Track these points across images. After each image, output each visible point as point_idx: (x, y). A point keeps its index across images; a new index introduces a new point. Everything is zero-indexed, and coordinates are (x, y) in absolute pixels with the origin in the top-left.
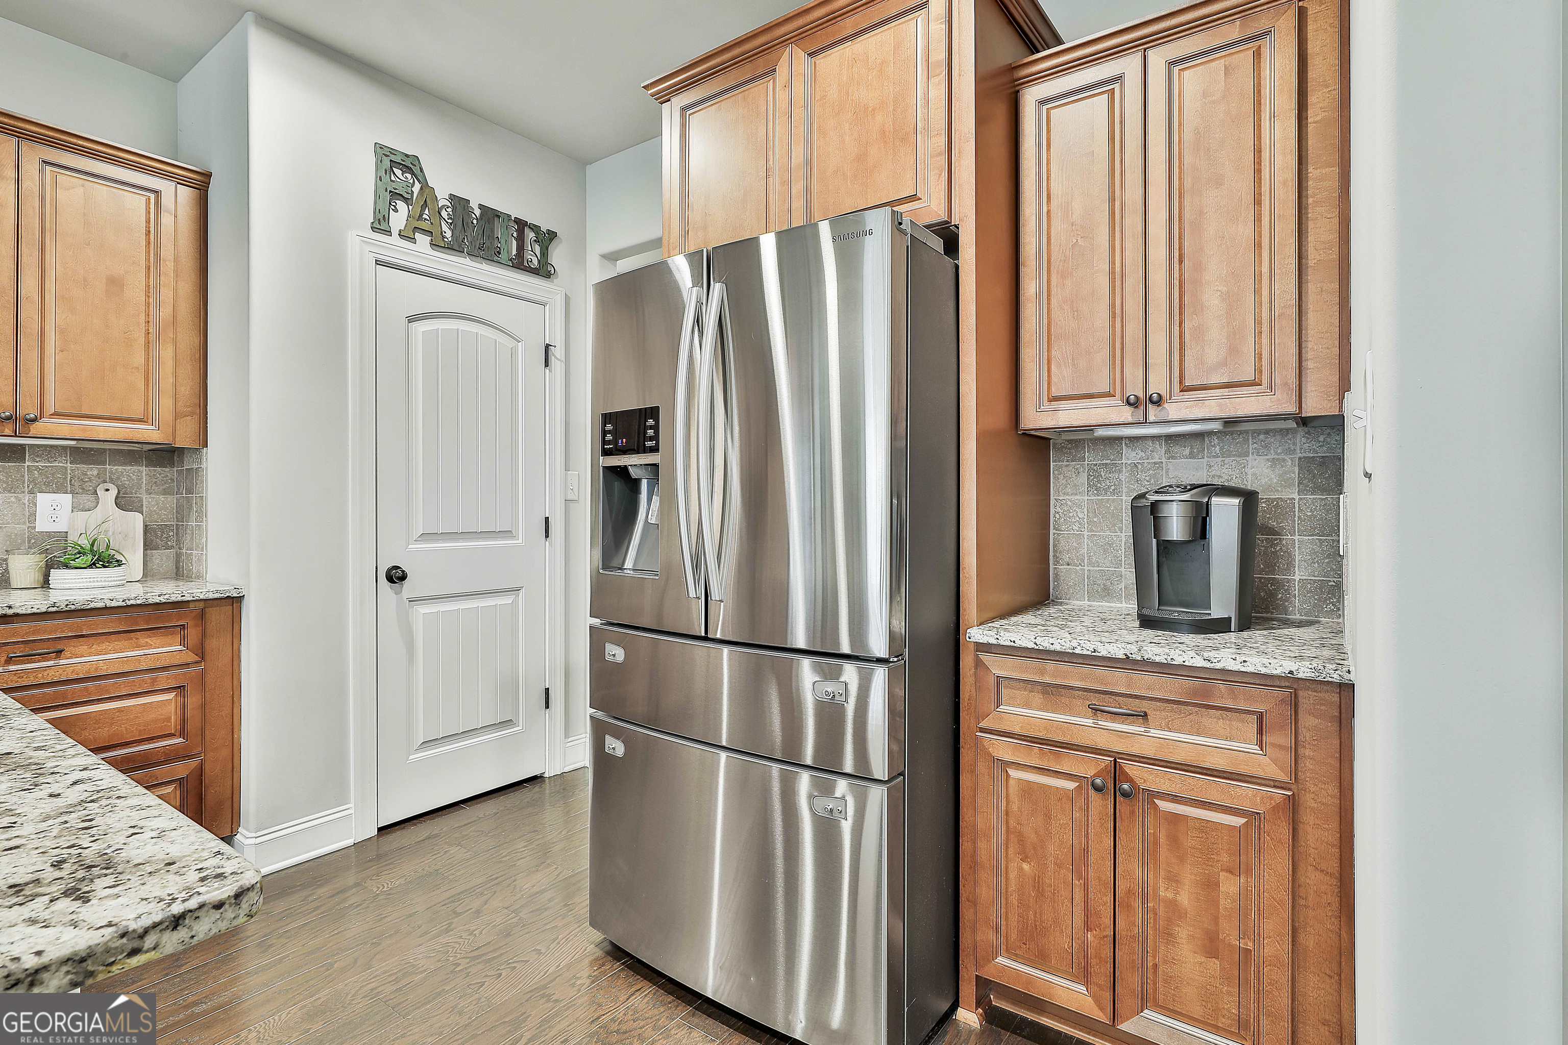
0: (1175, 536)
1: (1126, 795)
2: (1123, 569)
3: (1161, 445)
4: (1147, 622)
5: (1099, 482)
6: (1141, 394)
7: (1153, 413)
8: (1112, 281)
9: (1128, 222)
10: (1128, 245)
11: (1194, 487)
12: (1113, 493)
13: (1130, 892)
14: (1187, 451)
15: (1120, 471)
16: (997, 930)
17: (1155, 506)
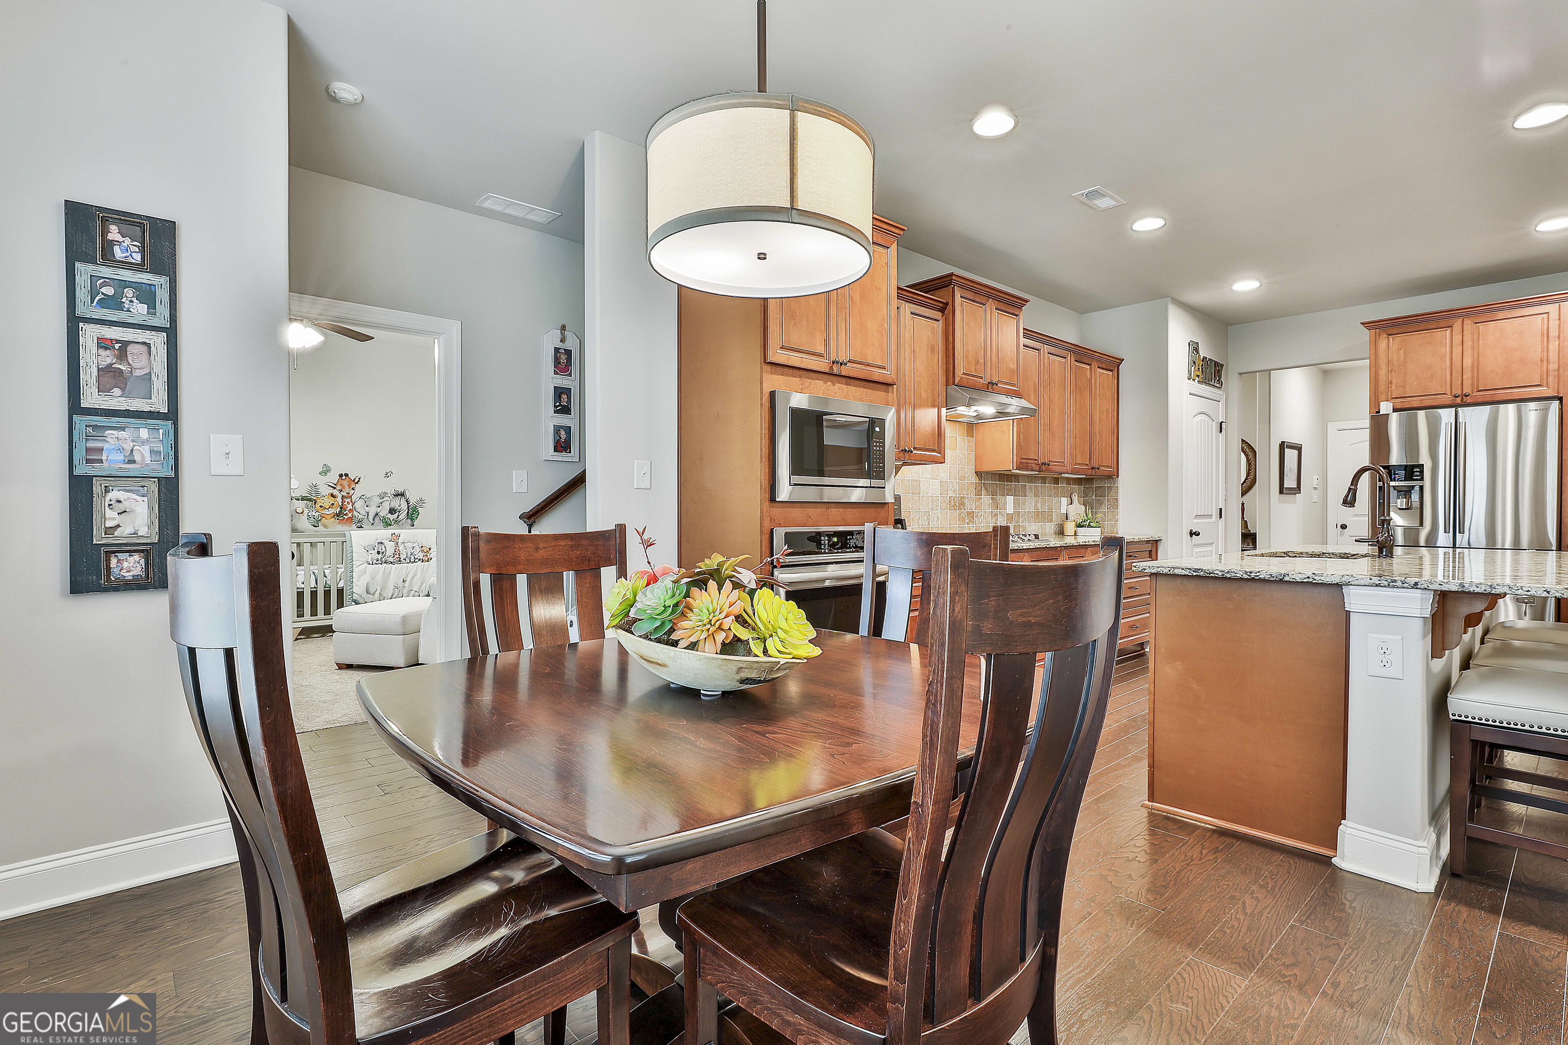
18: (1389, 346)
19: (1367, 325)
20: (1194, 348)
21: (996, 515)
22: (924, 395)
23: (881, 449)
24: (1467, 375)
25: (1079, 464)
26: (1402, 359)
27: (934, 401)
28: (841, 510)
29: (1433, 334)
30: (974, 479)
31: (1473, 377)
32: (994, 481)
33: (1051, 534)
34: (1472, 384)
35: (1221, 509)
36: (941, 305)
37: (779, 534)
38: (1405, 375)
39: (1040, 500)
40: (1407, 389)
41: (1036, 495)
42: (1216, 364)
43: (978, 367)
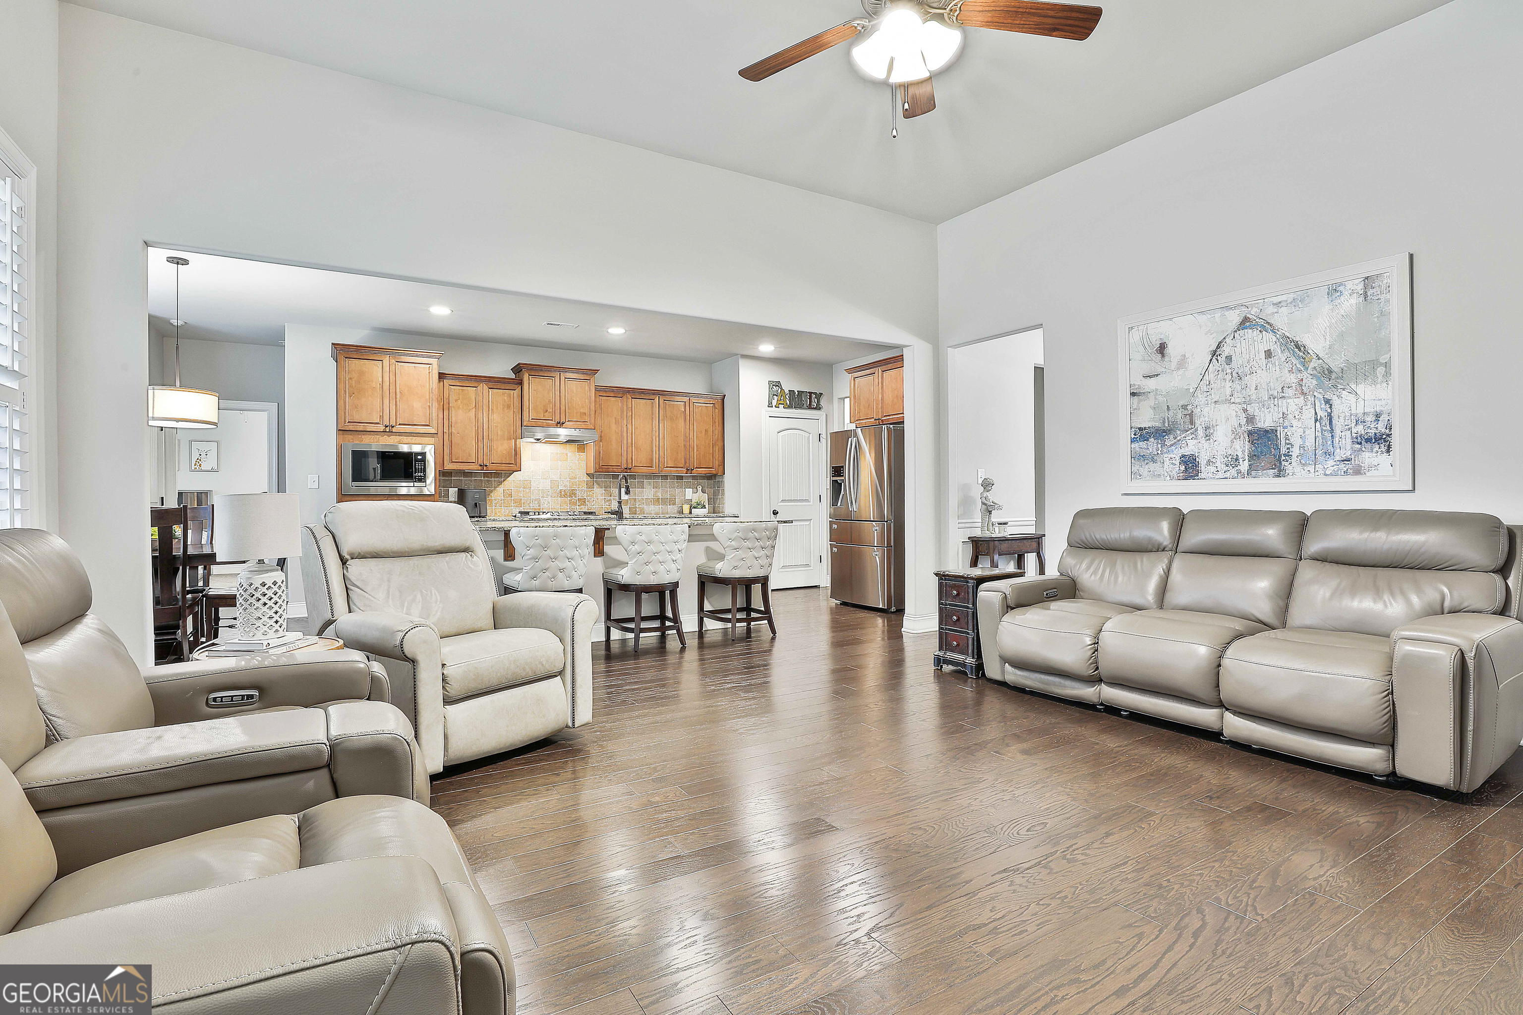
18: (856, 385)
20: (775, 385)
22: (501, 433)
23: (421, 467)
24: (880, 405)
25: (670, 467)
26: (859, 394)
29: (869, 378)
30: (586, 478)
31: (882, 407)
32: (606, 479)
34: (882, 412)
35: (821, 496)
36: (517, 381)
38: (860, 404)
39: (661, 491)
40: (861, 414)
41: (653, 487)
42: (811, 393)
43: (546, 414)
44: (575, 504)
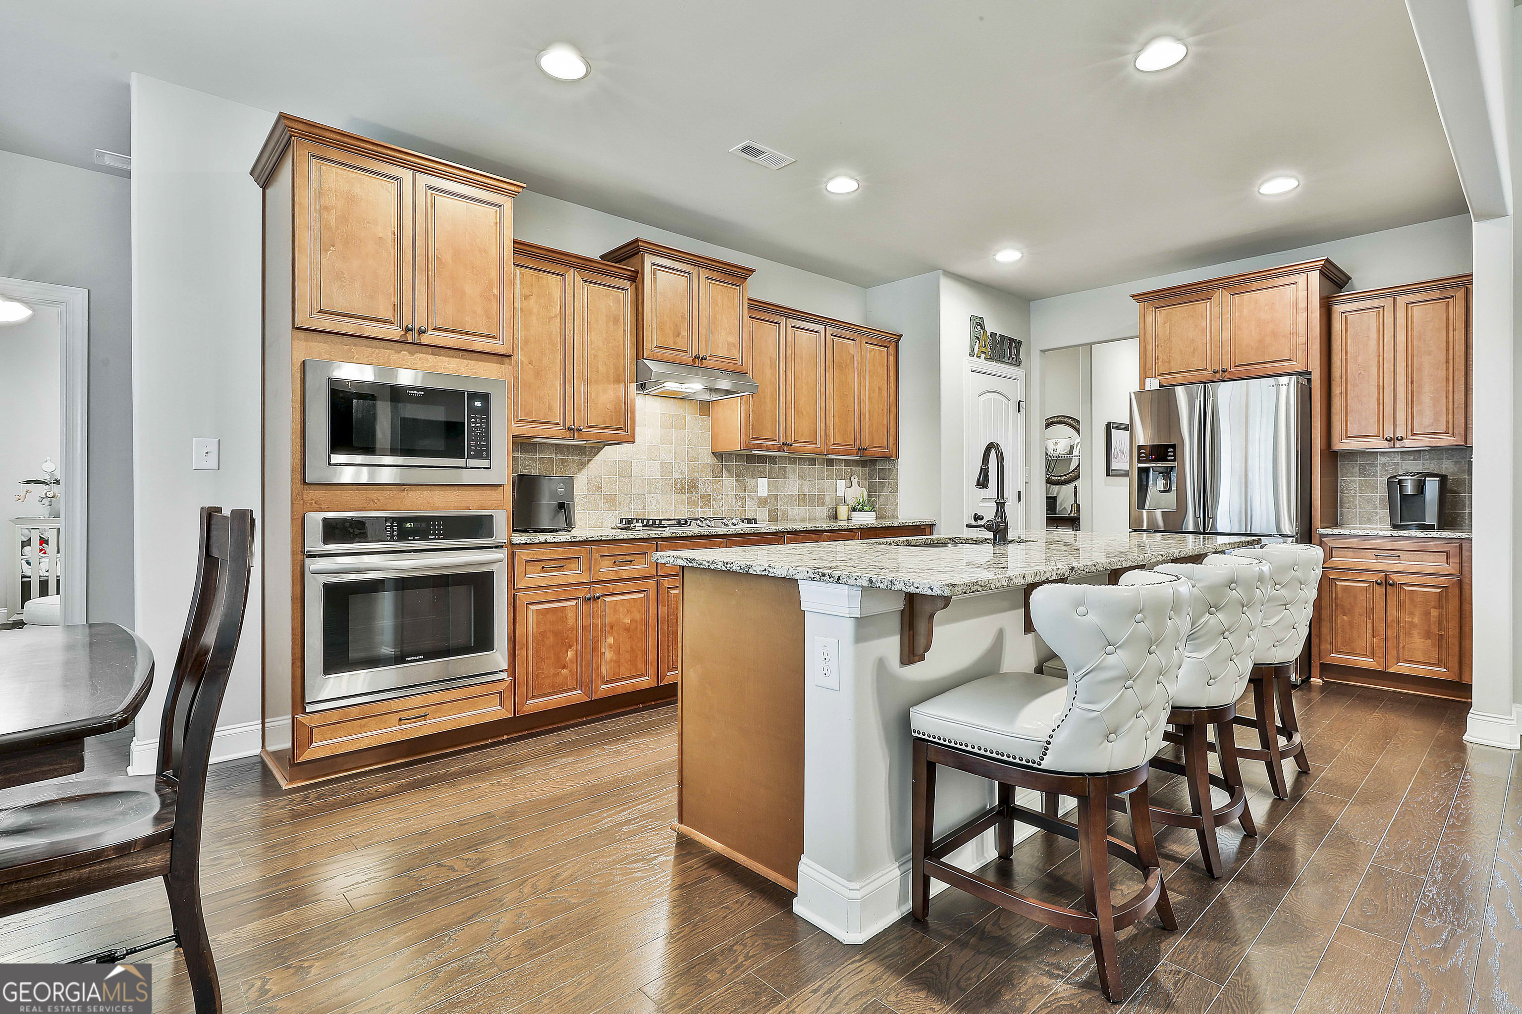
0: (1409, 491)
1: (1391, 585)
2: (1378, 510)
3: (1398, 456)
4: (1395, 527)
5: (1365, 471)
6: (1392, 436)
7: (1398, 444)
8: (1378, 389)
9: (1386, 366)
10: (1386, 376)
11: (1418, 473)
12: (1373, 476)
13: (1393, 621)
14: (1412, 458)
15: (1377, 466)
16: (1331, 643)
17: (1400, 482)
18: (1158, 318)
19: (1139, 297)
20: (978, 323)
21: (744, 498)
22: (602, 369)
23: (484, 426)
24: (1225, 349)
25: (838, 444)
26: (1168, 332)
27: (618, 376)
28: (425, 493)
29: (1194, 306)
30: (711, 460)
31: (1230, 352)
32: (739, 462)
33: (824, 519)
34: (1230, 359)
35: (1020, 492)
36: (630, 273)
37: (315, 520)
38: (1171, 349)
39: (807, 483)
40: (1172, 364)
41: (801, 477)
42: (1011, 340)
43: (679, 339)
44: (695, 504)
